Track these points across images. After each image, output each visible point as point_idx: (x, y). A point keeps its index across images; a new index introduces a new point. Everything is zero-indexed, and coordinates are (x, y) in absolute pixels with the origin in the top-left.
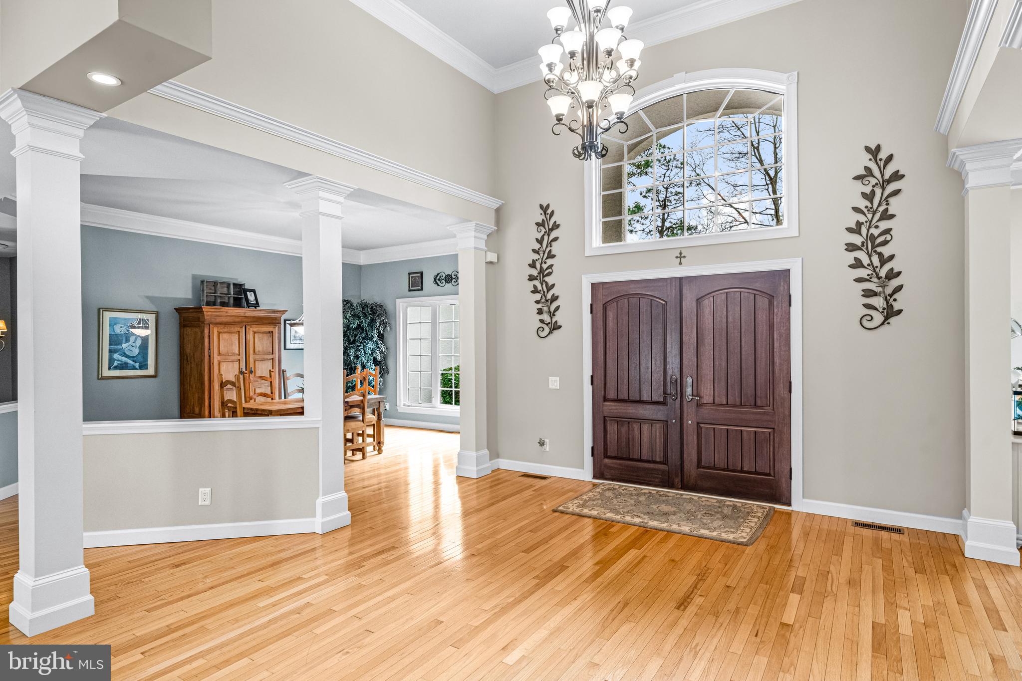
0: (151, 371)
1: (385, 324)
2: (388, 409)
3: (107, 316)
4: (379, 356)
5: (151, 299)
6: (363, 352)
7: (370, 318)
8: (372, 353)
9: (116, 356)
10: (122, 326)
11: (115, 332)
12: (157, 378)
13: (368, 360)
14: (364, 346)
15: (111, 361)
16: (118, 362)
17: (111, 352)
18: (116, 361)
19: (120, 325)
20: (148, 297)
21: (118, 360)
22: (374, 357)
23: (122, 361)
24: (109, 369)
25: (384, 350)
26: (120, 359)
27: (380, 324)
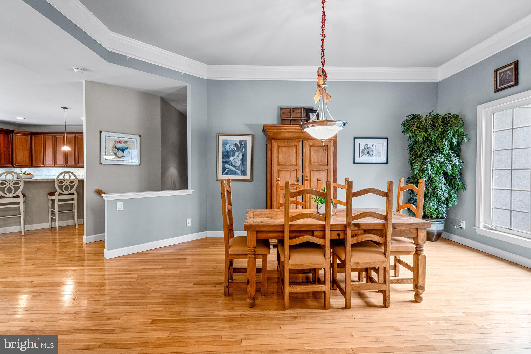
0: (248, 177)
1: (460, 136)
2: (464, 228)
3: (222, 138)
4: (450, 169)
5: (249, 126)
6: (429, 165)
7: (440, 130)
8: (441, 167)
9: (227, 165)
10: (230, 145)
11: (226, 149)
12: (252, 182)
13: (436, 174)
14: (431, 160)
15: (224, 169)
16: (228, 170)
17: (224, 163)
18: (226, 169)
19: (229, 145)
20: (248, 125)
21: (228, 169)
22: (444, 171)
23: (230, 169)
24: (223, 174)
25: (457, 163)
26: (229, 168)
27: (454, 135)
